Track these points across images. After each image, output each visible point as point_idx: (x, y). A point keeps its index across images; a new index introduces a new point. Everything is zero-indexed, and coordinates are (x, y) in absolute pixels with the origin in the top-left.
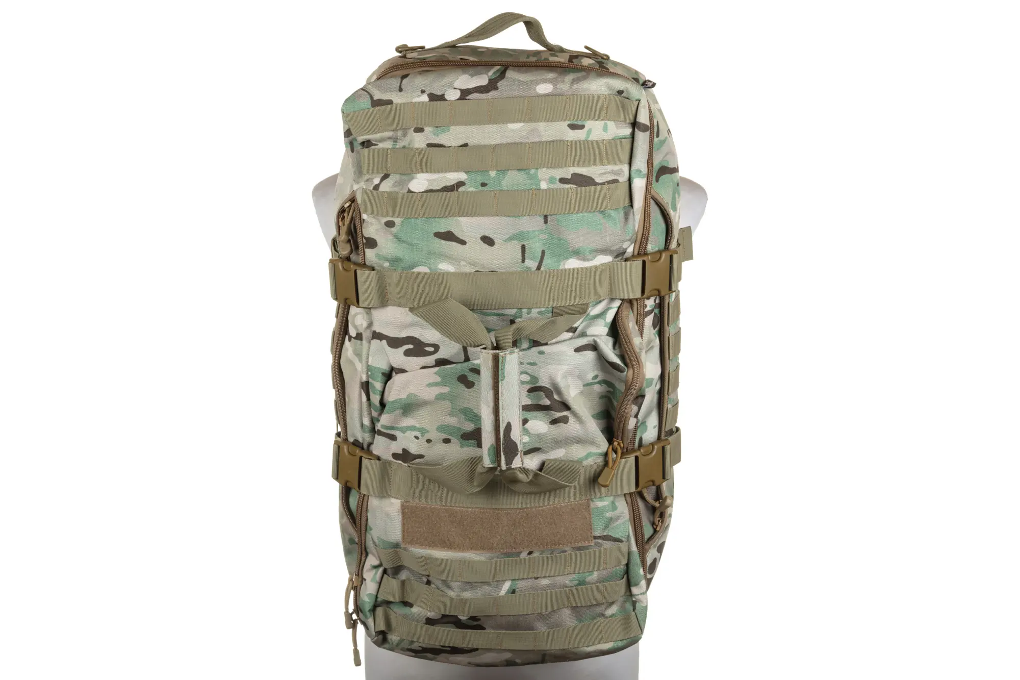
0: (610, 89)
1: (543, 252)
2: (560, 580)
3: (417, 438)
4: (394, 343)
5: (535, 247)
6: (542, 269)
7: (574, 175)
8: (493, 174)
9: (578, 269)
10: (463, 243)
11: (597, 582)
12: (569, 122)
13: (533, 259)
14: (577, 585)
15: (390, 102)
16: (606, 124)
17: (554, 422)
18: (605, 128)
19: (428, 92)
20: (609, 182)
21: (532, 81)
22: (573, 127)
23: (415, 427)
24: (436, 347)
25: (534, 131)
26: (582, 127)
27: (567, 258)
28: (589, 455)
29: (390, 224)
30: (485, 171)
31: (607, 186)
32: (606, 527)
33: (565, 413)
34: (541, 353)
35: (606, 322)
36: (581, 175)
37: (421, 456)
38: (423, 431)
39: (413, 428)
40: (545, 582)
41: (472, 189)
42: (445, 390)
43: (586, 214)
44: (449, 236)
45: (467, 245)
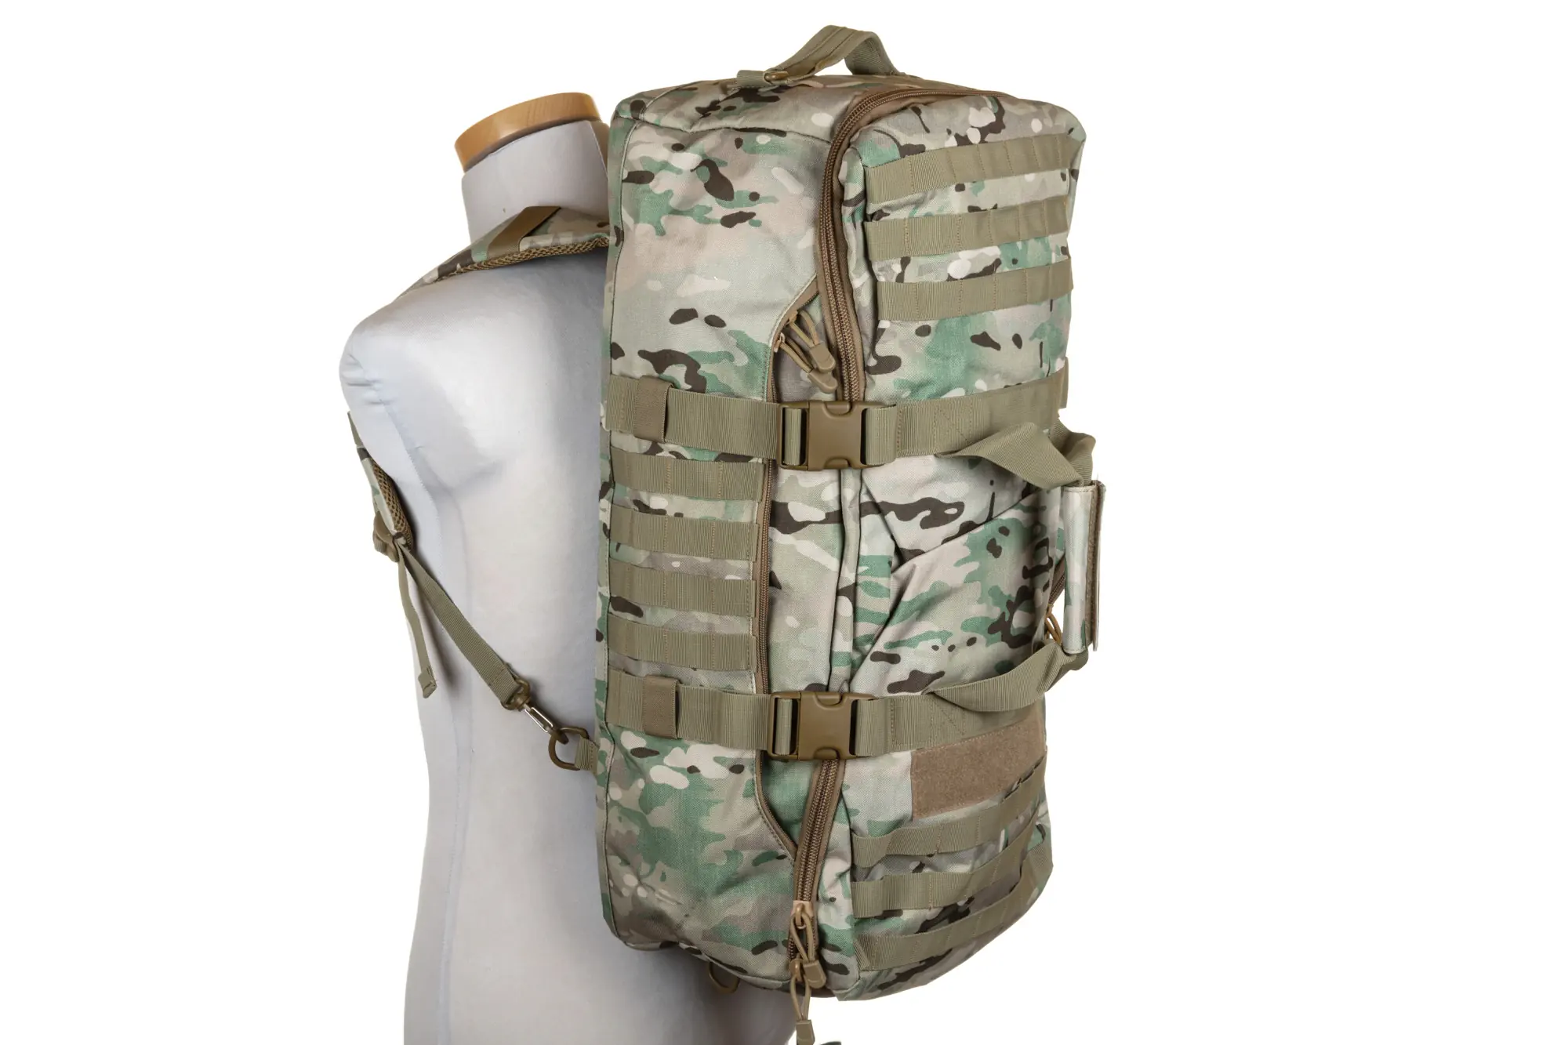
3: (935, 648)
4: (906, 512)
8: (1019, 244)
10: (997, 347)
15: (921, 149)
19: (954, 132)
21: (1026, 116)
23: (932, 632)
24: (960, 506)
29: (924, 331)
30: (1011, 243)
37: (941, 674)
38: (944, 635)
39: (927, 636)
41: (1007, 269)
42: (974, 566)
44: (983, 340)
45: (1002, 349)
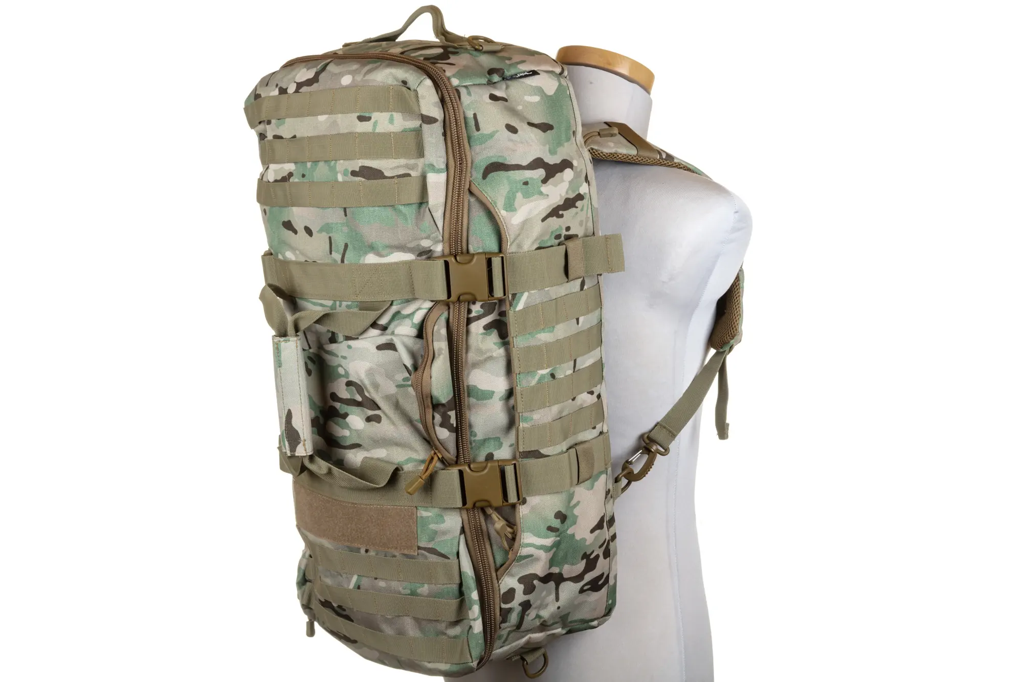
0: (396, 79)
1: (346, 246)
2: (394, 584)
5: (340, 240)
6: (346, 262)
7: (363, 168)
8: (309, 165)
9: (375, 265)
10: (295, 232)
11: (426, 596)
12: (358, 114)
13: (337, 252)
14: (409, 595)
15: (260, 96)
16: (392, 115)
17: (369, 419)
18: (391, 121)
19: (279, 86)
20: (399, 176)
21: (340, 73)
22: (362, 119)
25: (335, 123)
26: (369, 119)
27: (366, 253)
28: (409, 460)
30: (304, 163)
31: (396, 180)
32: (432, 539)
33: (377, 412)
34: (349, 347)
35: (413, 323)
36: (370, 168)
40: (382, 584)
41: (296, 180)
43: (377, 208)
44: (288, 225)
45: (298, 234)
